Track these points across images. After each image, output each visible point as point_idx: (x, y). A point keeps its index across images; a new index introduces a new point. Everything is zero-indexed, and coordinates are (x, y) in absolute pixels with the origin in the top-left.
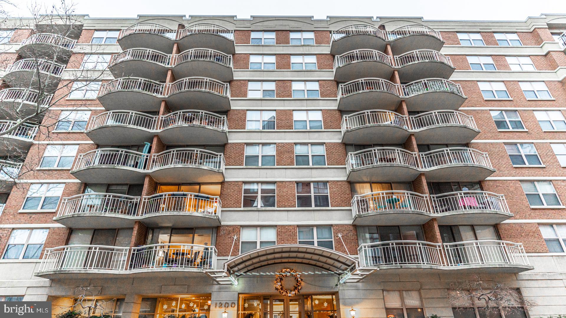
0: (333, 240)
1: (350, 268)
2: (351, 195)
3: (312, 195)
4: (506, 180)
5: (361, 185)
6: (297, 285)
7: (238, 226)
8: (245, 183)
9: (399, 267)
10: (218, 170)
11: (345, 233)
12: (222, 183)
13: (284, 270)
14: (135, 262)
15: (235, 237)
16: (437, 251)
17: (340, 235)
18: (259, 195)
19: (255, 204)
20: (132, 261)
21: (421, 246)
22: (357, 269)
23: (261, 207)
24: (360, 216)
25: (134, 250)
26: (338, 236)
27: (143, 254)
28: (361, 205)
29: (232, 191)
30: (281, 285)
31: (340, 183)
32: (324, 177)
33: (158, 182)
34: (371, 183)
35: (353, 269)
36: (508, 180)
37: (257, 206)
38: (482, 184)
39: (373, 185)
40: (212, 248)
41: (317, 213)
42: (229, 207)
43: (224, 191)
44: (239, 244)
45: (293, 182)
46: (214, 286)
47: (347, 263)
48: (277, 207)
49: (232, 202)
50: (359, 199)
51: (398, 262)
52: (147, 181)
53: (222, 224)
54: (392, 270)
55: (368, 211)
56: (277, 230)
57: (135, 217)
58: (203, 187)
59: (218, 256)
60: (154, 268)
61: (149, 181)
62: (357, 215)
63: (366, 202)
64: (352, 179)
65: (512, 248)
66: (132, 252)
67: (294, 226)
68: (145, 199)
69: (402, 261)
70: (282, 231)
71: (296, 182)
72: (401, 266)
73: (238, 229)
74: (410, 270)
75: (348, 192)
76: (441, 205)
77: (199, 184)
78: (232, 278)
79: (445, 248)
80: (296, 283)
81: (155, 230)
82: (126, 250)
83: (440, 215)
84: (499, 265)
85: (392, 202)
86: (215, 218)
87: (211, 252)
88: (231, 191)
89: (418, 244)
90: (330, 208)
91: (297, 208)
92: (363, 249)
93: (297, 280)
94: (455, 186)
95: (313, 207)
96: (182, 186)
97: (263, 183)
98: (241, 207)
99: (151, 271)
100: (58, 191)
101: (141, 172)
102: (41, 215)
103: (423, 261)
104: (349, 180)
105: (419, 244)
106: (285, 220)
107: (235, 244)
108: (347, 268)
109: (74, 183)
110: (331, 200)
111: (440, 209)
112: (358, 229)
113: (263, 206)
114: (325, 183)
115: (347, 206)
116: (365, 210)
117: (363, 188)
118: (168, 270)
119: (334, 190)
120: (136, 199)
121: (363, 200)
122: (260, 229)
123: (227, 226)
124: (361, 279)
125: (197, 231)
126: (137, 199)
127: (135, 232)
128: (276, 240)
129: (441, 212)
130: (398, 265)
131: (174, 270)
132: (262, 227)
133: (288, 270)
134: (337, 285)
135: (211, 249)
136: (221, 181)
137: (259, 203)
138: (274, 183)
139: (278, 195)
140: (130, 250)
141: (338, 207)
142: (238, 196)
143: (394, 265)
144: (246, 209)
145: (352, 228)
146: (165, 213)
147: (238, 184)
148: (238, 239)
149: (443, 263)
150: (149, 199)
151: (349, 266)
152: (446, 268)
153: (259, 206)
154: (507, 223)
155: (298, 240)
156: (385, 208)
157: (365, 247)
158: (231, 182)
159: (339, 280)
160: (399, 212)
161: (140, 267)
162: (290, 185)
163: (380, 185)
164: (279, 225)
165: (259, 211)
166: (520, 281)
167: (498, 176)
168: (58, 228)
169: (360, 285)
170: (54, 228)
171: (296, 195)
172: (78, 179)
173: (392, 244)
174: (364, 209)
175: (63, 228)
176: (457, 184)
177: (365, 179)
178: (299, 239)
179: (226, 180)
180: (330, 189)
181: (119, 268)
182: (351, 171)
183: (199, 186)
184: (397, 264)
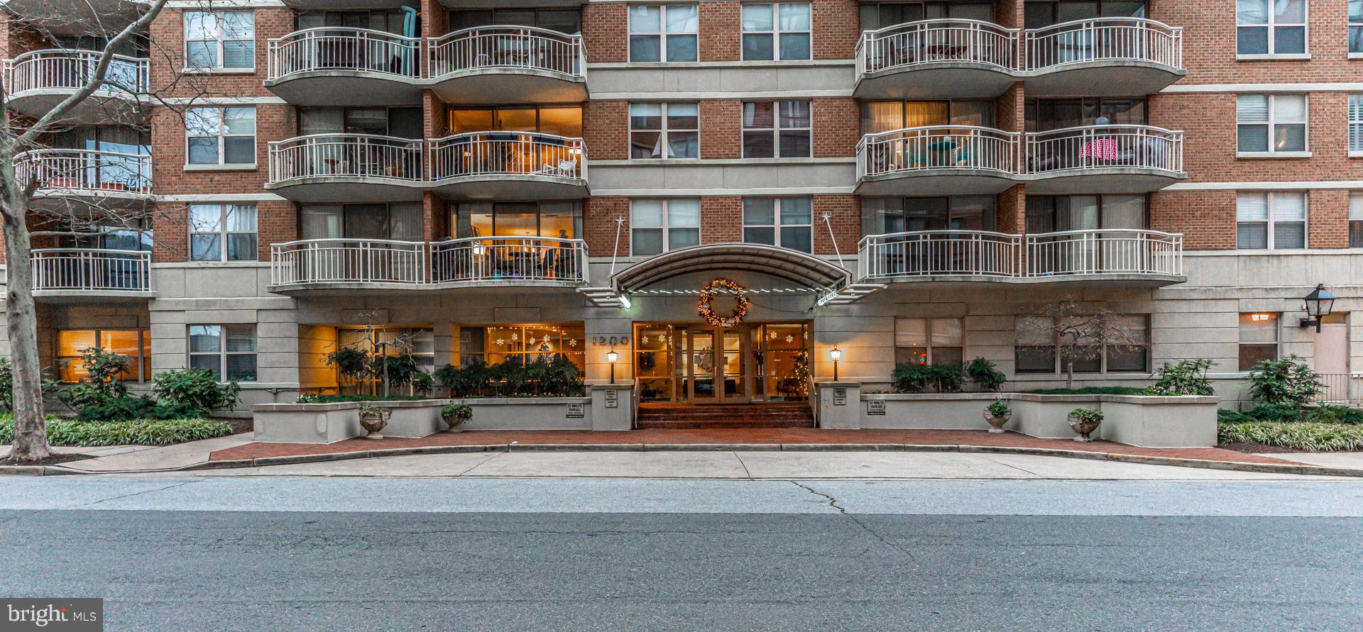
0: (812, 225)
1: (837, 282)
2: (857, 131)
3: (777, 129)
4: (1207, 93)
5: (883, 105)
6: (739, 307)
7: (624, 197)
8: (633, 102)
9: (930, 280)
10: (575, 79)
11: (837, 211)
12: (584, 104)
13: (715, 283)
14: (441, 269)
15: (620, 221)
16: (1010, 249)
17: (826, 217)
18: (664, 131)
19: (656, 152)
20: (434, 267)
21: (980, 240)
22: (847, 286)
23: (669, 157)
24: (869, 180)
25: (435, 248)
26: (822, 218)
27: (453, 255)
28: (876, 156)
29: (607, 121)
30: (709, 309)
31: (838, 103)
32: (803, 89)
33: (448, 102)
34: (905, 101)
35: (841, 286)
36: (1211, 93)
37: (660, 156)
38: (1150, 103)
39: (909, 106)
40: (578, 243)
41: (783, 171)
42: (604, 159)
43: (589, 121)
44: (628, 233)
45: (735, 100)
46: (587, 309)
47: (833, 274)
48: (702, 158)
49: (610, 148)
50: (873, 143)
51: (929, 271)
52: (427, 102)
53: (592, 194)
54: (915, 284)
55: (887, 169)
56: (702, 206)
57: (422, 184)
58: (546, 114)
59: (589, 256)
60: (480, 280)
61: (433, 104)
62: (865, 177)
63: (887, 149)
64: (862, 94)
65: (1158, 243)
66: (431, 251)
67: (735, 197)
68: (434, 144)
69: (936, 268)
70: (712, 208)
71: (742, 100)
72: (934, 278)
73: (622, 204)
74: (946, 284)
75: (853, 123)
76: (1043, 155)
77: (536, 106)
78: (624, 300)
79: (1028, 243)
80: (737, 304)
81: (461, 206)
82: (419, 247)
83: (1036, 176)
84: (1119, 275)
85: (940, 151)
86: (580, 184)
87: (579, 252)
88: (604, 122)
89: (974, 238)
90: (811, 159)
91: (743, 161)
92: (868, 244)
93: (740, 300)
94: (1090, 105)
95: (777, 158)
96: (499, 111)
97: (671, 103)
98: (627, 159)
99: (475, 286)
100: (246, 124)
101: (412, 83)
102: (230, 176)
103: (977, 268)
104: (858, 95)
105: (977, 237)
106: (718, 186)
107: (622, 233)
108: (832, 283)
109: (272, 105)
110: (814, 142)
111: (1037, 163)
112: (863, 203)
113: (672, 154)
114: (805, 102)
115: (846, 154)
116: (881, 168)
117: (887, 113)
118: (505, 283)
119: (823, 118)
120: (414, 144)
121: (881, 146)
122: (668, 204)
123: (603, 198)
124: (855, 300)
125: (542, 207)
126: (417, 144)
127: (428, 213)
128: (700, 227)
129: (1037, 170)
130: (929, 275)
131: (517, 284)
132: (670, 199)
133: (723, 282)
134: (812, 309)
135: (579, 245)
136: (581, 100)
137: (665, 149)
138: (695, 102)
139: (703, 132)
140: (427, 248)
141: (828, 156)
142: (619, 133)
143: (921, 275)
144: (638, 161)
145: (851, 201)
146: (480, 177)
147: (618, 107)
148: (626, 225)
149: (1017, 271)
150: (441, 144)
151: (835, 279)
152: (1020, 280)
153: (665, 157)
154: (1173, 191)
155: (744, 226)
156: (923, 164)
157: (871, 241)
158: (603, 100)
159: (817, 300)
160: (949, 173)
161: (453, 278)
162: (730, 109)
163: (925, 105)
164: (706, 197)
165: (664, 166)
166: (1156, 302)
167: (1194, 84)
168: (274, 202)
169: (855, 308)
170: (265, 202)
171: (743, 130)
172: (277, 95)
173: (925, 237)
174: (881, 164)
175: (282, 201)
176: (1094, 102)
177: (894, 94)
178: (745, 224)
179: (591, 98)
180: (814, 116)
181: (414, 279)
182: (863, 77)
183: (534, 111)
184: (927, 273)
